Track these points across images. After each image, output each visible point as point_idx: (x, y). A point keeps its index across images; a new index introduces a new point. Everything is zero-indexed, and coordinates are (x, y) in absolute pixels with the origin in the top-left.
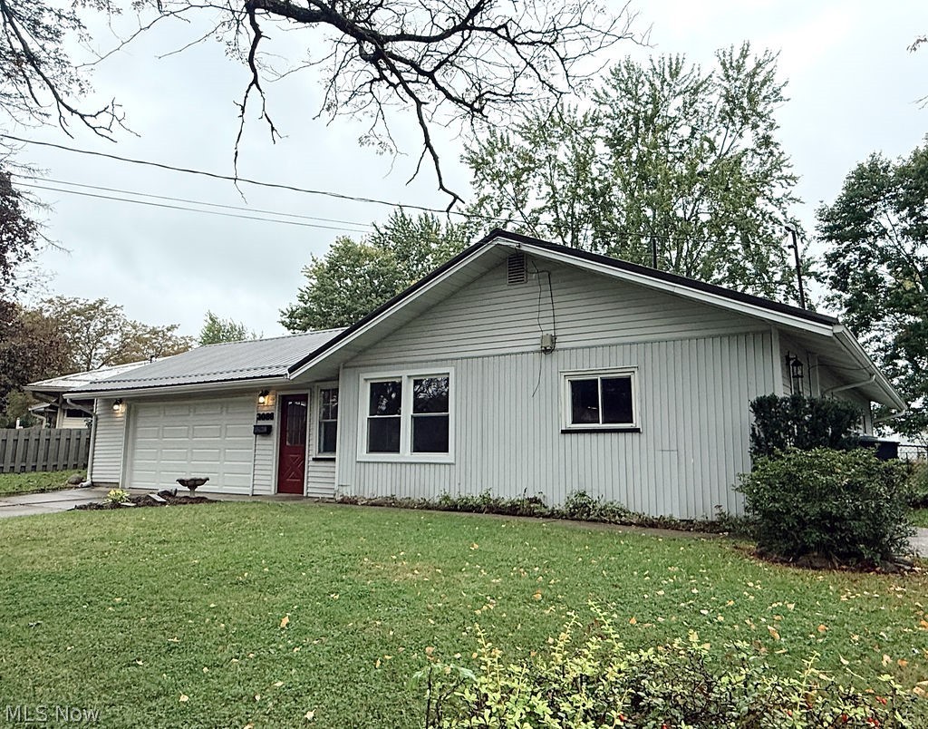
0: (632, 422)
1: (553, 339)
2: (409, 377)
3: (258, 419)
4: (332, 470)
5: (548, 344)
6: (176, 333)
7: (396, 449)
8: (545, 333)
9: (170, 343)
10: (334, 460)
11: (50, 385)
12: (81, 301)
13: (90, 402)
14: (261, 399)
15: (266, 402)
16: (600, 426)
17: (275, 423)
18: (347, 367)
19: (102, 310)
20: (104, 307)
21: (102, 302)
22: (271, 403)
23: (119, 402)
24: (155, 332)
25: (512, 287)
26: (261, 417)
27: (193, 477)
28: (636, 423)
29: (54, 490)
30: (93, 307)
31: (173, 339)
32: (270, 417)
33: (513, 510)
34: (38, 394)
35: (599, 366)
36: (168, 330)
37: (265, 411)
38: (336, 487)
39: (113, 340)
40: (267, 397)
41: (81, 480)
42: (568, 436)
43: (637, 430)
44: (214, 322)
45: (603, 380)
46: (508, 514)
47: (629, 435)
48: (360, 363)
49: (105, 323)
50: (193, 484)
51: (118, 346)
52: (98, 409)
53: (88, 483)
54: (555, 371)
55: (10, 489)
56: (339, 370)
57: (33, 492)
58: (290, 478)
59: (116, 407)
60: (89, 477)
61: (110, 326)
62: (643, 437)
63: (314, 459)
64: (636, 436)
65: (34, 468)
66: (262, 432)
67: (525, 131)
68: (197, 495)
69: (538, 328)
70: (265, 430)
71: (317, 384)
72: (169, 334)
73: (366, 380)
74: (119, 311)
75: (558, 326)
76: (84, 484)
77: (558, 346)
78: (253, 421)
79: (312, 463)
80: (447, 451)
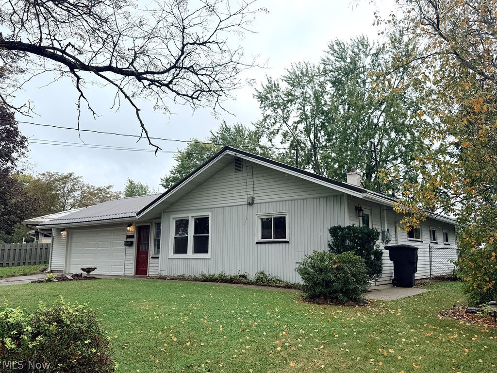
0: (285, 238)
1: (253, 199)
2: (192, 217)
3: (127, 238)
4: (157, 262)
5: (250, 201)
6: (112, 190)
7: (186, 252)
8: (249, 196)
9: (109, 196)
10: (158, 258)
11: (35, 221)
12: (60, 174)
13: (51, 230)
14: (128, 228)
15: (131, 229)
16: (272, 240)
17: (135, 240)
18: (165, 212)
19: (71, 178)
20: (72, 177)
21: (71, 175)
22: (133, 229)
23: (63, 230)
24: (99, 189)
25: (236, 174)
26: (128, 237)
27: (88, 267)
28: (287, 239)
29: (31, 274)
30: (66, 177)
31: (110, 193)
32: (132, 237)
33: (232, 281)
34: (29, 226)
35: (273, 211)
36: (107, 188)
37: (130, 233)
38: (159, 271)
39: (77, 194)
40: (131, 227)
41: (46, 269)
42: (259, 245)
43: (287, 242)
44: (132, 184)
45: (274, 218)
46: (229, 283)
47: (284, 244)
48: (171, 210)
49: (73, 186)
50: (88, 270)
51: (79, 198)
52: (54, 233)
53: (49, 270)
54: (254, 214)
55: (10, 274)
56: (161, 213)
57: (20, 275)
58: (141, 267)
59: (62, 233)
60: (49, 268)
61: (76, 187)
62: (290, 245)
63: (152, 258)
64: (287, 244)
65: (24, 264)
66: (129, 244)
67: (287, 80)
68: (90, 276)
69: (246, 193)
70: (130, 243)
71: (154, 220)
72: (108, 190)
73: (174, 218)
74: (80, 179)
75: (256, 192)
76: (46, 271)
77: (255, 202)
78: (124, 239)
79: (151, 259)
80: (208, 253)
